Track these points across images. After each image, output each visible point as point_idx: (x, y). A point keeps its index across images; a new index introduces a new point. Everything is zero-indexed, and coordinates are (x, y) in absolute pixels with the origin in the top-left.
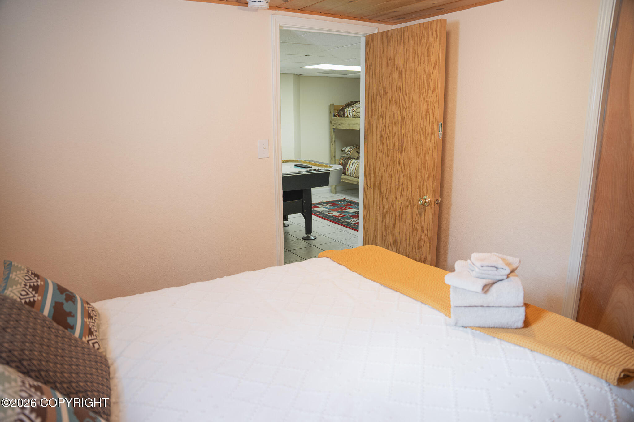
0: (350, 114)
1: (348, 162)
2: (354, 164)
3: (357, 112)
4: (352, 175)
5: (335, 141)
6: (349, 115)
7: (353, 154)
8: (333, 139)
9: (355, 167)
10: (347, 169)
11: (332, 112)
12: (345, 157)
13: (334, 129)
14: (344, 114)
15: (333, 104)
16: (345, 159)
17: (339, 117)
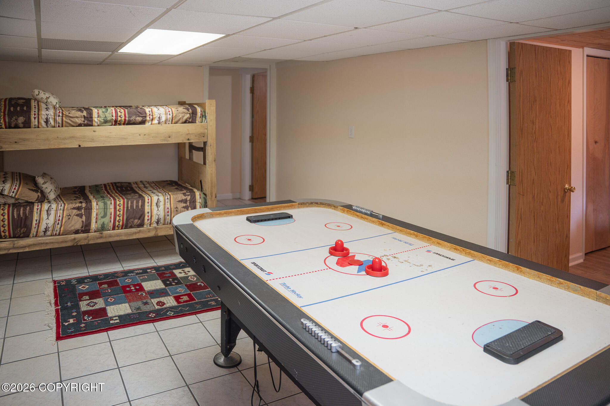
1: (31, 212)
2: (53, 212)
3: (72, 117)
4: (49, 233)
14: (28, 122)
17: (10, 128)
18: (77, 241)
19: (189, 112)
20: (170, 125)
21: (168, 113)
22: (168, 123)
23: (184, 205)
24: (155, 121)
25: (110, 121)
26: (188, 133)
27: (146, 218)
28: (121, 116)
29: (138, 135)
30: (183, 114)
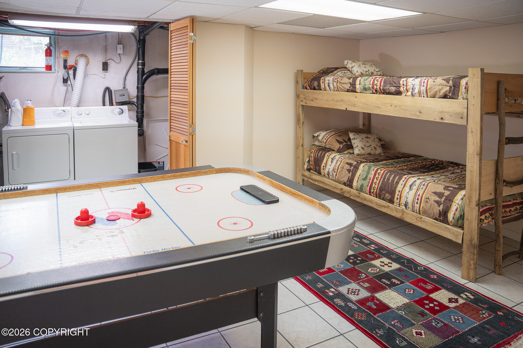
0: (329, 86)
1: (324, 156)
2: (335, 161)
3: (343, 83)
4: (331, 177)
5: (303, 123)
6: (327, 87)
7: (331, 144)
8: (301, 120)
9: (337, 165)
10: (324, 166)
11: (300, 82)
12: (317, 146)
13: (302, 105)
14: (319, 86)
15: (302, 71)
16: (319, 150)
17: (311, 89)
18: (343, 191)
19: (448, 85)
20: (426, 98)
21: (423, 84)
22: (422, 96)
23: (437, 199)
24: (409, 93)
25: (369, 89)
26: (441, 110)
27: (396, 196)
28: (377, 85)
29: (390, 105)
30: (440, 87)
